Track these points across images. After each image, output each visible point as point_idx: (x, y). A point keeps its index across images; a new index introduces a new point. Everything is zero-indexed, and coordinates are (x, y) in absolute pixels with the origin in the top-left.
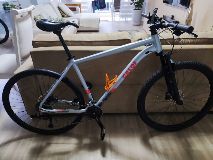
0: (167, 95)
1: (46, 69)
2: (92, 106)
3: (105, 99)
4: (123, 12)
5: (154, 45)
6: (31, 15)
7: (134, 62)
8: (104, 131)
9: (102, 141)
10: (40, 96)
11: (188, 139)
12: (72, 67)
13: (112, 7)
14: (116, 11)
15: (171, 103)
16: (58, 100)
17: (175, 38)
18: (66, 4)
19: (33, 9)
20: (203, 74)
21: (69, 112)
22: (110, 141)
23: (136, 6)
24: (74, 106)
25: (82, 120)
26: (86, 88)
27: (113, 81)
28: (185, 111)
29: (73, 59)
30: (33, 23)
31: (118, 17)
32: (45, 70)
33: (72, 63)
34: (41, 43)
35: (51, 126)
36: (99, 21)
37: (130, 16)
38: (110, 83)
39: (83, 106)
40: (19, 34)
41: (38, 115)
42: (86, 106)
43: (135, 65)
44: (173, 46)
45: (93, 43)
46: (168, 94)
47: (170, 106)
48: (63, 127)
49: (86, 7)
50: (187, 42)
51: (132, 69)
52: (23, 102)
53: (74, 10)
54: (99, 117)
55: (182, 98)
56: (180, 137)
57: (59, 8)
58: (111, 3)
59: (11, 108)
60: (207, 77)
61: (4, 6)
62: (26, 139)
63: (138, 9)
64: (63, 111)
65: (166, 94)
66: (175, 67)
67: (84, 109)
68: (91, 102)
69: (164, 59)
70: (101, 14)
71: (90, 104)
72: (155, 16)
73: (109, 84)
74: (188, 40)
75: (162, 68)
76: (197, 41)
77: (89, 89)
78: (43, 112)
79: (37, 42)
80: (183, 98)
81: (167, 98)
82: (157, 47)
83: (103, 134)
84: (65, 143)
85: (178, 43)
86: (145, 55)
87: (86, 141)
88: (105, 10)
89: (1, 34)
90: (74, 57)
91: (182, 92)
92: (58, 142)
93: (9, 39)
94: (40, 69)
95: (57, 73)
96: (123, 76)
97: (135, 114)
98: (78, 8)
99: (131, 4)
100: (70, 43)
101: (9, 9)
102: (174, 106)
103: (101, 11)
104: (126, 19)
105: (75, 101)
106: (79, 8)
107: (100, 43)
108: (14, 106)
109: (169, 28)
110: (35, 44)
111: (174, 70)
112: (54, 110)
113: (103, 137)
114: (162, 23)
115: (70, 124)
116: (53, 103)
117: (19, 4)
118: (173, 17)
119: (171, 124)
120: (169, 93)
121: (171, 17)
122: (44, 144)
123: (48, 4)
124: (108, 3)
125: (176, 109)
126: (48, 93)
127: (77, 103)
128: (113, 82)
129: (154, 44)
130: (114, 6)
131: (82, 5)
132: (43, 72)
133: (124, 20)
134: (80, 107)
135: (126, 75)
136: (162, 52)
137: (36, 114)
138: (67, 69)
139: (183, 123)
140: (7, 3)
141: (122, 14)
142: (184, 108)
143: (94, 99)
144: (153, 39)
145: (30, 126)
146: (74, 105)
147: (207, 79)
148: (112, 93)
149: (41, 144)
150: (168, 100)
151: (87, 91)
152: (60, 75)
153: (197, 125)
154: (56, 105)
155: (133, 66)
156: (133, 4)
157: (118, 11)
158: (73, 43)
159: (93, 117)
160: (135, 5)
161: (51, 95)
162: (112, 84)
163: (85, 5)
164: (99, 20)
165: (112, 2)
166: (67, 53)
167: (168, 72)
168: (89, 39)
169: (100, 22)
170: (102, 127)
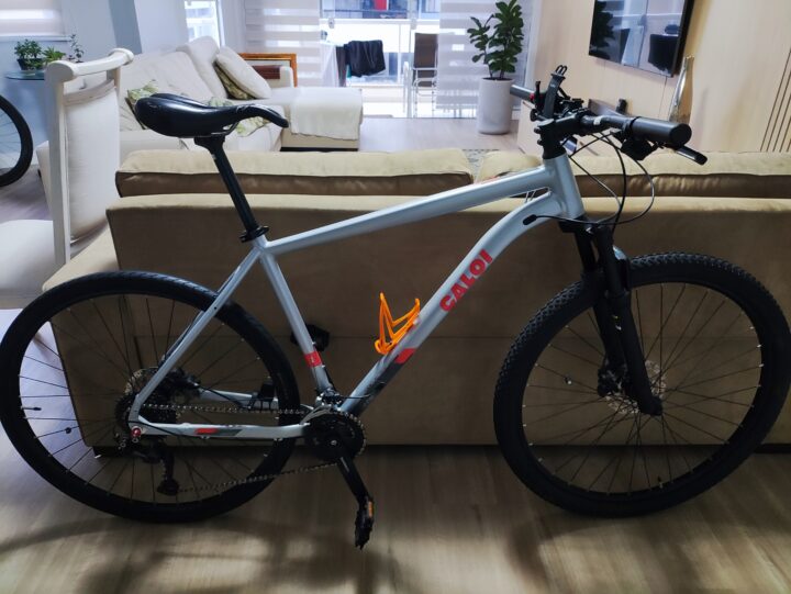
0: (604, 377)
1: (161, 273)
2: (328, 412)
3: (376, 387)
4: (448, 86)
5: (554, 196)
6: (116, 84)
7: (483, 253)
8: (370, 509)
9: (362, 547)
10: (136, 374)
11: (685, 547)
12: (258, 267)
13: (407, 66)
14: (422, 84)
15: (619, 407)
16: (201, 390)
17: (627, 173)
18: (242, 52)
19: (126, 64)
20: (732, 302)
21: (238, 435)
22: (390, 551)
23: (491, 66)
24: (258, 412)
25: (286, 468)
26: (308, 344)
27: (406, 320)
28: (670, 441)
29: (263, 236)
30: (122, 115)
31: (427, 106)
32: (160, 276)
33: (259, 253)
34: (149, 179)
35: (170, 486)
36: (361, 115)
37: (471, 101)
38: (395, 329)
39: (294, 414)
40: (70, 149)
41: (123, 445)
42: (303, 412)
43: (487, 264)
44: (621, 199)
45: (338, 185)
46: (606, 374)
47: (616, 418)
48: (215, 493)
49: (315, 68)
50: (674, 185)
51: (476, 277)
52: (68, 393)
53: (271, 74)
54: (353, 457)
55: (660, 389)
56: (653, 539)
57: (217, 66)
58: (405, 57)
59: (24, 415)
60: (748, 313)
61: (23, 55)
62: (71, 538)
63: (501, 79)
64: (217, 431)
65: (600, 373)
66: (629, 275)
67: (298, 426)
68: (324, 398)
69: (590, 246)
70: (367, 93)
71: (318, 406)
72: (559, 92)
73: (390, 331)
74: (677, 181)
75: (583, 277)
76: (710, 184)
77: (319, 348)
78: (143, 431)
79: (135, 177)
80: (663, 390)
81: (605, 388)
82: (565, 203)
83: (364, 520)
84: (222, 557)
85: (639, 191)
86: (522, 228)
87: (300, 549)
88: (382, 79)
89: (3, 152)
90: (265, 231)
91: (657, 366)
92: (195, 551)
93: (30, 169)
94: (139, 273)
95: (202, 289)
96: (442, 303)
97: (486, 449)
98: (285, 68)
99: (476, 59)
100: (254, 183)
101: (39, 67)
102: (631, 422)
103: (367, 80)
104: (458, 111)
105: (265, 393)
106: (291, 70)
107: (363, 186)
108: (36, 409)
109: (606, 136)
110: (126, 184)
111: (626, 285)
112: (185, 426)
113: (364, 533)
114: (580, 116)
115: (240, 482)
116: (181, 399)
117: (77, 50)
118: (623, 107)
119: (619, 488)
120: (610, 372)
121: (617, 104)
122: (140, 557)
123: (177, 51)
124: (393, 58)
125: (639, 429)
126: (163, 363)
127: (271, 401)
128: (406, 326)
129: (553, 191)
130: (416, 65)
131: (300, 60)
132: (152, 281)
133: (451, 113)
134: (280, 416)
135: (453, 297)
136: (584, 217)
137: (117, 440)
138: (238, 274)
139: (664, 485)
140: (34, 44)
141: (442, 93)
142: (667, 430)
143: (334, 388)
144: (550, 171)
145: (89, 485)
146: (261, 409)
147: (749, 322)
148: (402, 365)
149: (129, 558)
150: (608, 398)
151: (310, 355)
152: (212, 293)
153: (715, 494)
154: (192, 410)
155: (478, 268)
156: (482, 60)
157: (428, 84)
158: (265, 183)
159: (329, 456)
160: (490, 62)
161: (175, 370)
162: (402, 332)
163: (311, 60)
164: (362, 112)
165: (407, 51)
166: (242, 217)
167: (606, 294)
168: (324, 169)
169: (364, 120)
170: (362, 495)
